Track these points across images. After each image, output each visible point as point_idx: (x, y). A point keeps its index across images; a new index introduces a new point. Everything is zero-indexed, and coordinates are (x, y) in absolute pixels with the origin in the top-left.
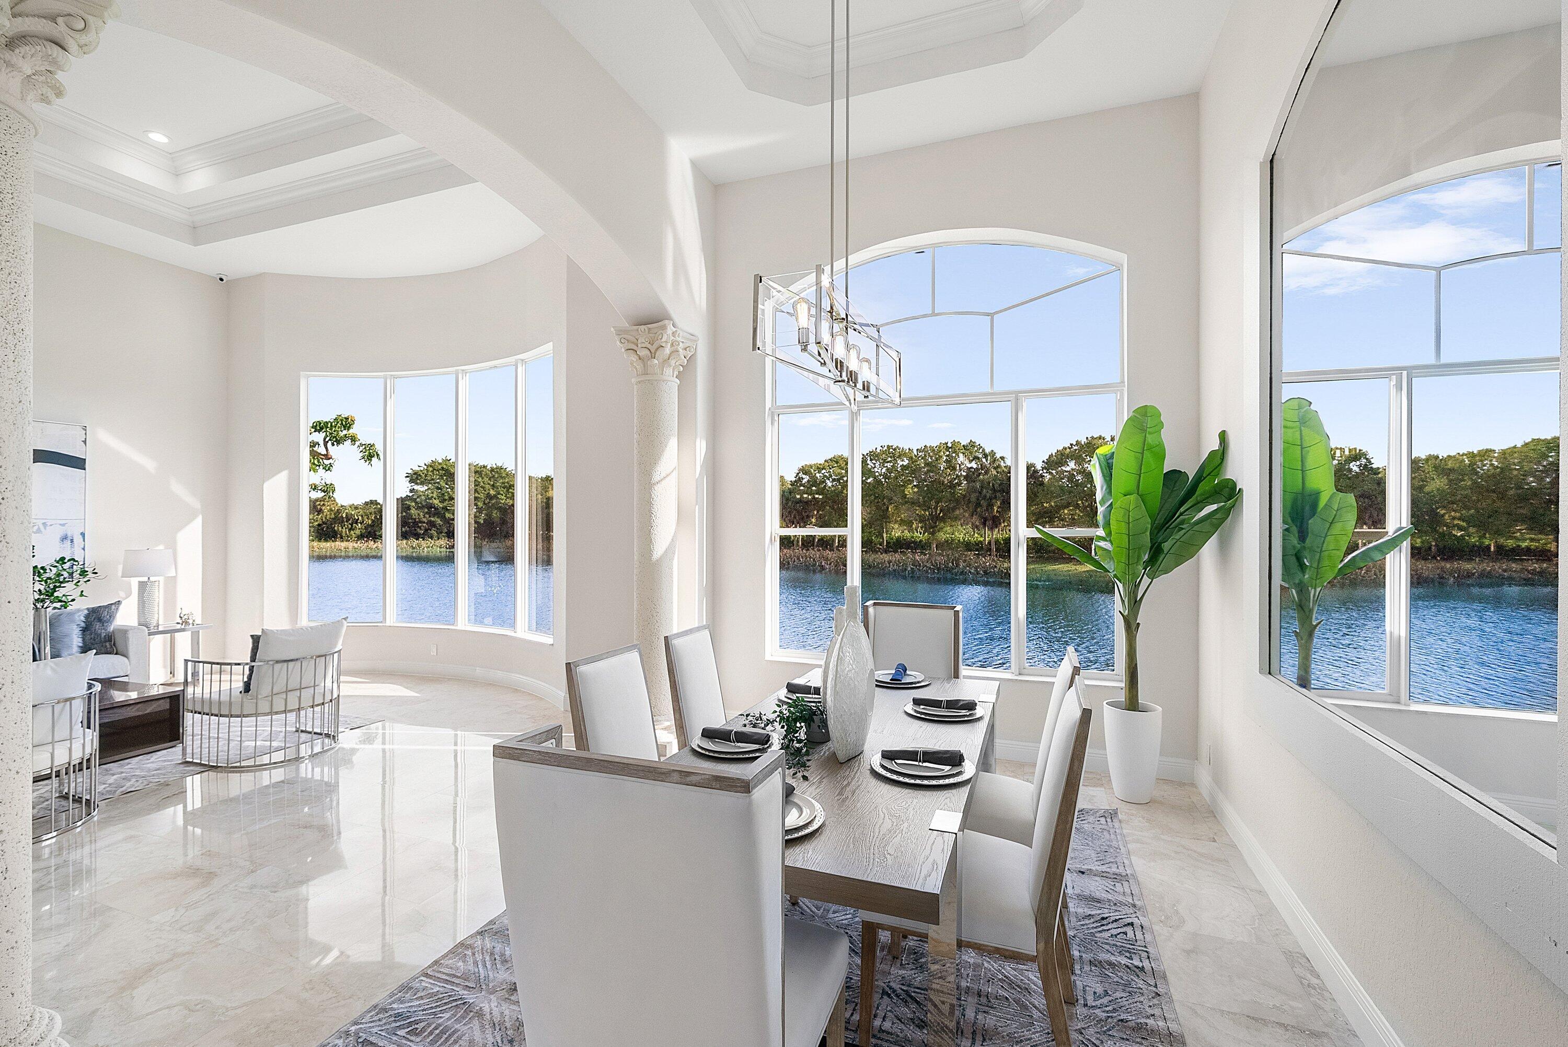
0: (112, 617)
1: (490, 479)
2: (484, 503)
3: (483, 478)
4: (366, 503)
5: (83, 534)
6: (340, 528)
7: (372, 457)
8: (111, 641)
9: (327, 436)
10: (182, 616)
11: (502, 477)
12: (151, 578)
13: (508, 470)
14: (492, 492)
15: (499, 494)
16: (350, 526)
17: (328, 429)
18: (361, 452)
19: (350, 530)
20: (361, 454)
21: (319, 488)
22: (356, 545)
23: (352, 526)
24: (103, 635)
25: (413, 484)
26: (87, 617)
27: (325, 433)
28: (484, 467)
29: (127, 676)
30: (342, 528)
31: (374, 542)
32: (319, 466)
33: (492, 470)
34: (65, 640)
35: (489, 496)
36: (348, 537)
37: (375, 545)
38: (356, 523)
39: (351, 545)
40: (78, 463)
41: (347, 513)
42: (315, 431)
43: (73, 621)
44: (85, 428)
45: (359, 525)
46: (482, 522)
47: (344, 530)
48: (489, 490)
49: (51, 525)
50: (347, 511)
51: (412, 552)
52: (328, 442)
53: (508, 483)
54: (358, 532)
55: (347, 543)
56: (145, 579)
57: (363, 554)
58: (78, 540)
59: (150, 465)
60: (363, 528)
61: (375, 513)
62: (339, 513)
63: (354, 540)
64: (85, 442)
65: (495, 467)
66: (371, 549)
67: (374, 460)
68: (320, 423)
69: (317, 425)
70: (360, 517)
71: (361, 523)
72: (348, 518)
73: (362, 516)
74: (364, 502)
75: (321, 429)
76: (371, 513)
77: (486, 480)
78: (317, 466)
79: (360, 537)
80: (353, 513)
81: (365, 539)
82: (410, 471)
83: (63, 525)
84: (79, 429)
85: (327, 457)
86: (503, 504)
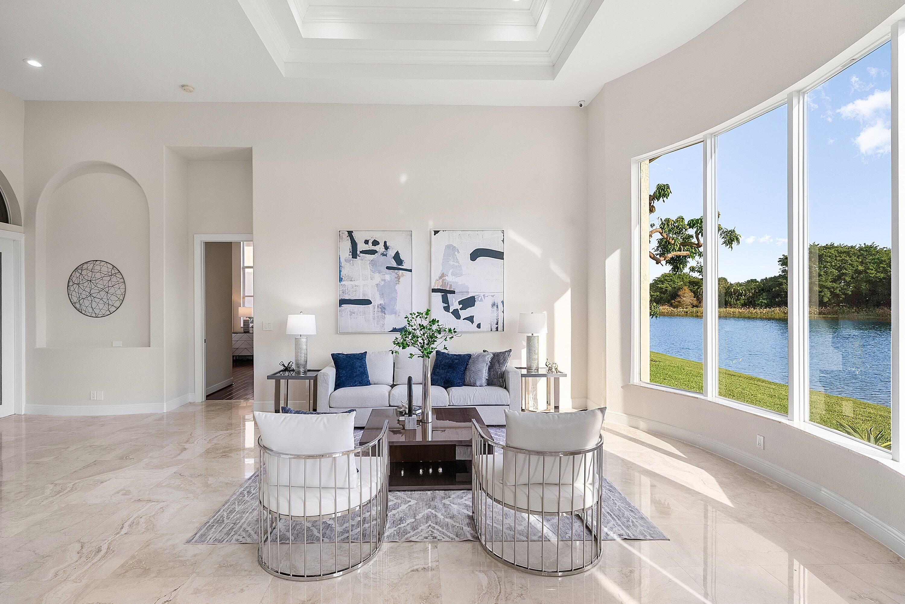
0: (505, 360)
1: (858, 257)
2: (852, 278)
3: (850, 257)
4: (748, 282)
5: (503, 302)
6: (730, 299)
7: (733, 241)
8: (503, 378)
9: (698, 230)
10: (547, 364)
11: (871, 255)
12: (534, 334)
13: (878, 248)
14: (860, 268)
15: (868, 269)
16: (736, 297)
17: (698, 224)
18: (723, 238)
19: (736, 301)
20: (723, 240)
21: (696, 270)
22: (740, 311)
23: (738, 297)
24: (499, 373)
25: (784, 266)
26: (492, 359)
27: (696, 228)
28: (852, 247)
29: (508, 405)
30: (731, 299)
31: (754, 308)
32: (696, 254)
33: (861, 249)
34: (479, 374)
35: (857, 272)
36: (735, 305)
37: (755, 311)
38: (741, 295)
39: (737, 310)
40: (499, 255)
41: (734, 289)
42: (689, 228)
43: (484, 361)
44: (503, 232)
45: (743, 297)
46: (850, 293)
47: (732, 300)
48: (857, 266)
49: (487, 296)
50: (735, 287)
51: (784, 316)
52: (699, 234)
53: (878, 259)
54: (742, 302)
55: (734, 309)
56: (530, 335)
57: (747, 315)
58: (500, 306)
59: (537, 251)
60: (746, 298)
61: (755, 288)
62: (729, 289)
63: (740, 307)
64: (503, 241)
65: (864, 246)
66: (751, 313)
67: (734, 244)
68: (693, 221)
69: (690, 222)
70: (743, 291)
71: (744, 296)
72: (736, 291)
73: (745, 291)
74: (746, 281)
75: (694, 225)
76: (751, 289)
77: (854, 258)
78: (694, 253)
79: (744, 305)
80: (739, 289)
81: (747, 307)
82: (782, 257)
83: (493, 296)
84: (500, 232)
85: (699, 245)
86: (873, 277)
